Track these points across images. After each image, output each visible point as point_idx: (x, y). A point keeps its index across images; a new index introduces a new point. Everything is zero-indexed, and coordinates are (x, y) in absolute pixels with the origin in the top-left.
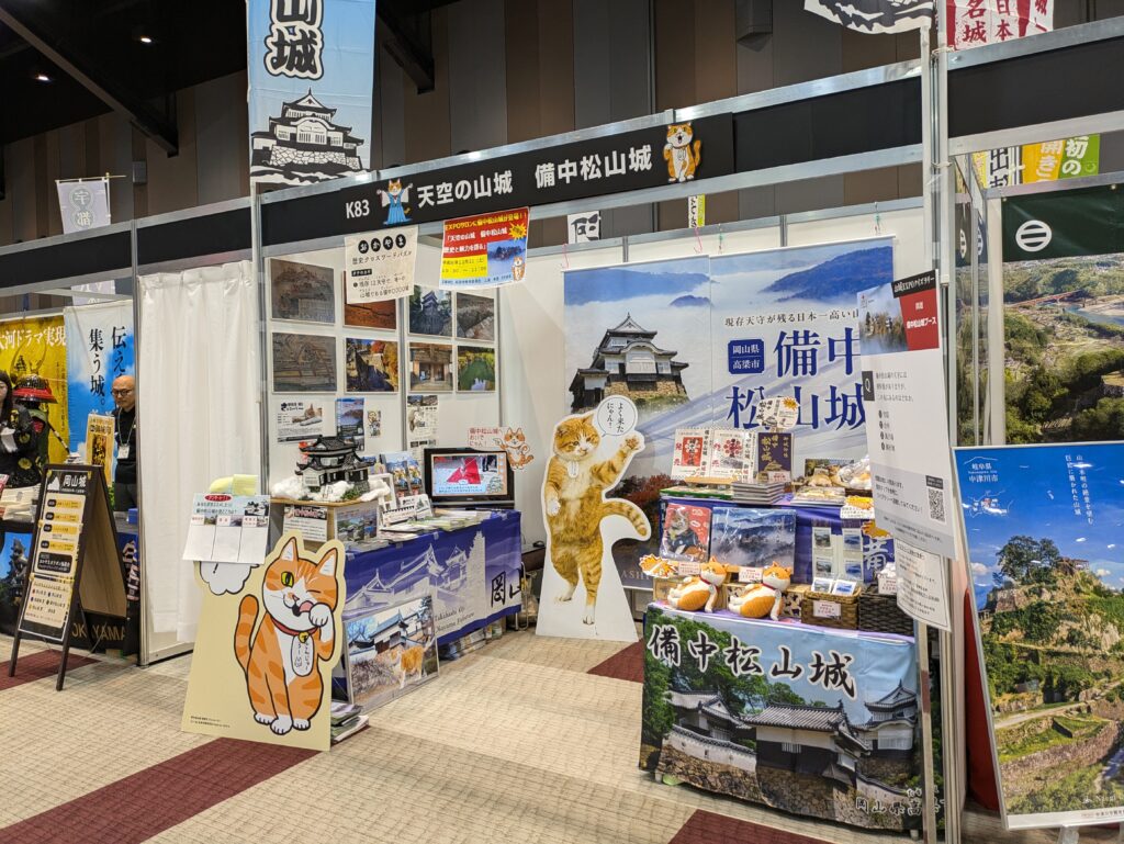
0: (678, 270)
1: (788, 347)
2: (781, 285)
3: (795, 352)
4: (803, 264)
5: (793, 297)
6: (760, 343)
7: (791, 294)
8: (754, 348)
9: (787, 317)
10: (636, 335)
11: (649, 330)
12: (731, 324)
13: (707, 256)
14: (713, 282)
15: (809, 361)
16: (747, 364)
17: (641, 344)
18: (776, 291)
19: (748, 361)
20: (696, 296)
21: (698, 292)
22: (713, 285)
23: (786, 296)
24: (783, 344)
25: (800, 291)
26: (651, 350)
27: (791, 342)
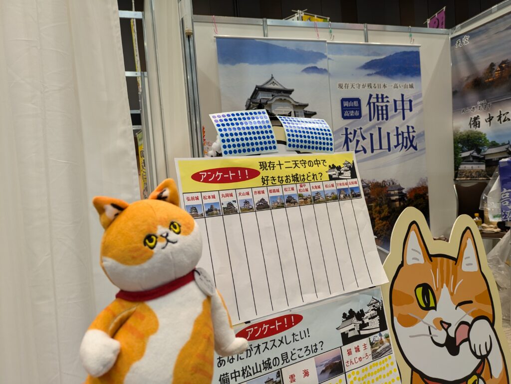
0: (307, 48)
1: (374, 103)
2: (369, 66)
3: (378, 106)
4: (379, 55)
5: (375, 73)
6: (358, 100)
7: (374, 72)
8: (356, 104)
9: (373, 85)
10: (279, 91)
11: (288, 87)
12: (341, 87)
13: (325, 41)
14: (329, 59)
15: (385, 112)
16: (352, 113)
17: (283, 98)
18: (366, 69)
19: (353, 112)
20: (318, 67)
21: (320, 64)
22: (329, 61)
23: (371, 73)
24: (371, 101)
25: (378, 71)
26: (290, 102)
27: (375, 100)
